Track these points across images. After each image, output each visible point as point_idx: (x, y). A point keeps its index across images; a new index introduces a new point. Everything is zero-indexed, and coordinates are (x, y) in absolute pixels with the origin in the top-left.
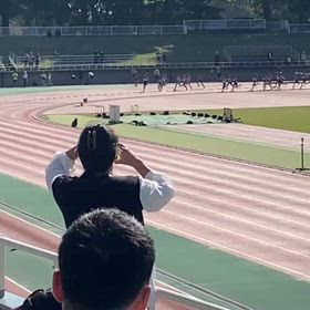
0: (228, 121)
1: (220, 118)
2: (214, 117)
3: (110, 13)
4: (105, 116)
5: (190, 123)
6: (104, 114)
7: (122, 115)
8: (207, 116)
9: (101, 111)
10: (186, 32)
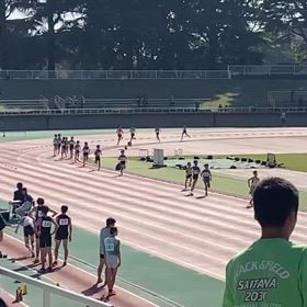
0: (272, 167)
1: (264, 163)
2: (258, 162)
3: (155, 58)
4: (148, 159)
5: (233, 167)
6: (148, 158)
7: (166, 159)
8: (251, 161)
9: (145, 155)
10: (230, 77)
